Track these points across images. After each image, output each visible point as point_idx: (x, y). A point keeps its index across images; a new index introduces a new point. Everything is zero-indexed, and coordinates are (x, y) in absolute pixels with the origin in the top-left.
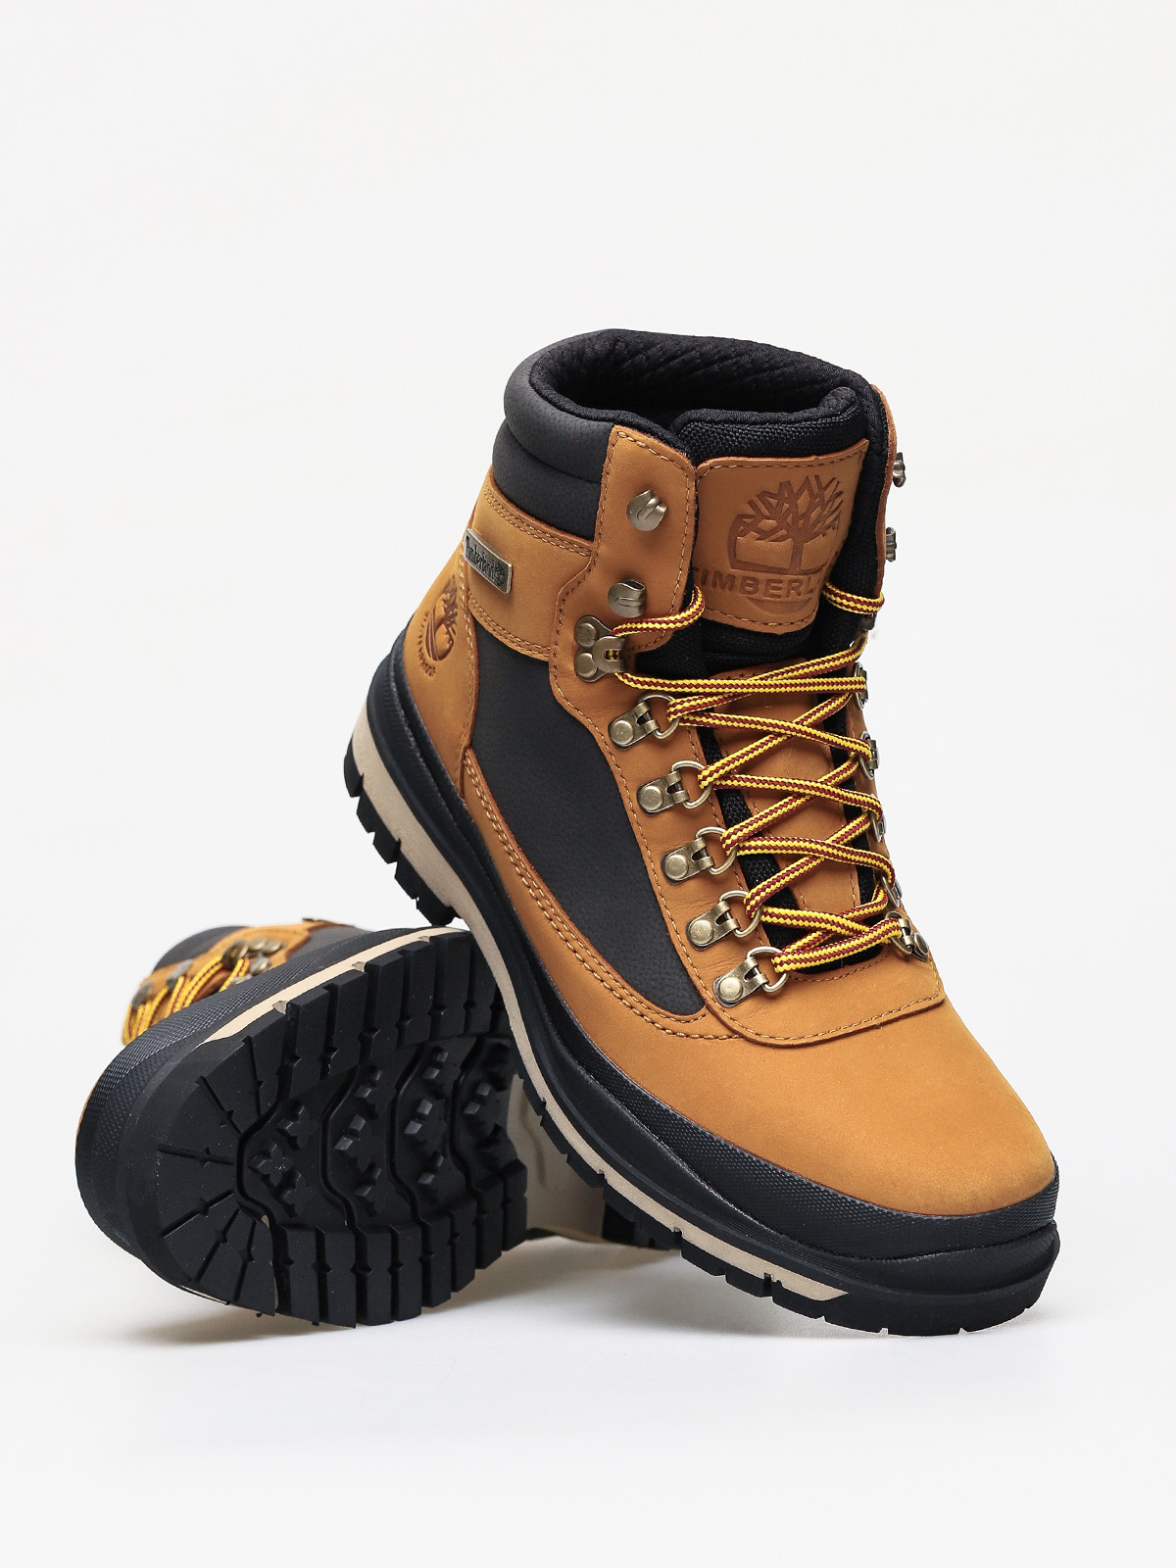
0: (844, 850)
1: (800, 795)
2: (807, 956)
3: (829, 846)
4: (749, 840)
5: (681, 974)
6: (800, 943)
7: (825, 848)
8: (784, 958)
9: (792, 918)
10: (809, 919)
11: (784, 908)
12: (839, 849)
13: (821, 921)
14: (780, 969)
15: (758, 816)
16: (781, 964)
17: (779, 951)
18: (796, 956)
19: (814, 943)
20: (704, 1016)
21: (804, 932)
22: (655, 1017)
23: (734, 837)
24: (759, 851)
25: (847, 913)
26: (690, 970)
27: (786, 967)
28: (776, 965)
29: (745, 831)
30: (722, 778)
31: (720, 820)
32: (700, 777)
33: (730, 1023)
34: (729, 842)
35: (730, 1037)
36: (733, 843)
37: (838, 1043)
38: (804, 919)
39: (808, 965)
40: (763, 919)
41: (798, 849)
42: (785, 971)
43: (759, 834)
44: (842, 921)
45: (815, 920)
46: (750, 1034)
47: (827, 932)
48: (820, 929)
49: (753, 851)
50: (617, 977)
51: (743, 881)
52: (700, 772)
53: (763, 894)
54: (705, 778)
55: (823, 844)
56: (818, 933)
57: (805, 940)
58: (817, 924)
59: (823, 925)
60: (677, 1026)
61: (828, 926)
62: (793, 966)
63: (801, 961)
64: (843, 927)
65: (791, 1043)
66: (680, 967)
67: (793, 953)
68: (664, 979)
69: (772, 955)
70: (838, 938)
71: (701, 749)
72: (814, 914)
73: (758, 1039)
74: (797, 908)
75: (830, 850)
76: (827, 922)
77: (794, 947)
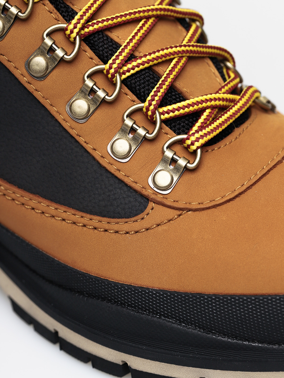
0: (197, 46)
1: (148, 18)
2: (208, 130)
3: (185, 46)
4: (124, 65)
5: (120, 186)
6: (198, 124)
7: (183, 48)
8: (193, 138)
9: (184, 108)
10: (198, 103)
11: (175, 103)
12: (193, 46)
13: (207, 101)
14: (194, 148)
15: (125, 44)
16: (193, 144)
17: (185, 136)
18: (201, 133)
19: (208, 120)
20: (152, 209)
21: (197, 114)
22: (116, 227)
23: (115, 66)
24: (137, 69)
25: (220, 89)
26: (126, 180)
27: (197, 144)
28: (189, 146)
29: (121, 58)
30: (82, 28)
31: (96, 59)
32: (68, 32)
33: (176, 205)
34: (112, 71)
35: (180, 215)
36: (116, 72)
37: (260, 183)
38: (193, 105)
39: (212, 135)
40: (163, 117)
41: (166, 55)
42: (198, 148)
43: (131, 57)
44: (221, 96)
45: (202, 102)
46: (194, 205)
47: (213, 108)
48: (207, 108)
49: (132, 72)
50: (73, 211)
51: (134, 98)
52: (66, 29)
53: (157, 98)
54: (72, 32)
55: (181, 46)
56: (208, 111)
57: (201, 120)
58: (204, 105)
59: (209, 104)
60: (136, 226)
61: (213, 103)
62: (202, 141)
63: (206, 135)
64: (223, 100)
65: (228, 198)
66: (117, 181)
67: (197, 132)
68: (109, 196)
69: (182, 141)
70: (223, 109)
71: (58, 13)
72: (199, 99)
73: (202, 206)
74: (184, 100)
75: (187, 48)
76: (211, 100)
77: (195, 128)
